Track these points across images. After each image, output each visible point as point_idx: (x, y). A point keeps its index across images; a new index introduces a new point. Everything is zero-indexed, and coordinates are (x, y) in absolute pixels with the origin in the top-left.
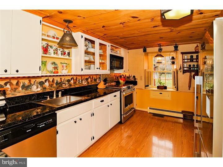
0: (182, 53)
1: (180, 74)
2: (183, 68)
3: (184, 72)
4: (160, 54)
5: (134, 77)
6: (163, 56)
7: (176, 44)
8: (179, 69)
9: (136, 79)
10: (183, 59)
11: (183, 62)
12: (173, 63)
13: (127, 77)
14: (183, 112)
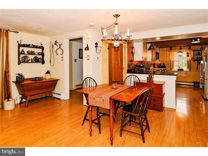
0: (194, 51)
1: (192, 62)
2: (194, 58)
3: (194, 61)
4: (180, 51)
5: (164, 64)
6: (182, 52)
7: (190, 46)
8: (191, 59)
9: (165, 65)
10: (194, 54)
11: (194, 55)
12: (188, 56)
13: (159, 64)
14: (194, 82)
